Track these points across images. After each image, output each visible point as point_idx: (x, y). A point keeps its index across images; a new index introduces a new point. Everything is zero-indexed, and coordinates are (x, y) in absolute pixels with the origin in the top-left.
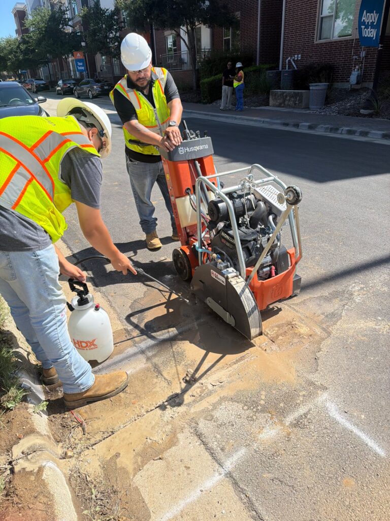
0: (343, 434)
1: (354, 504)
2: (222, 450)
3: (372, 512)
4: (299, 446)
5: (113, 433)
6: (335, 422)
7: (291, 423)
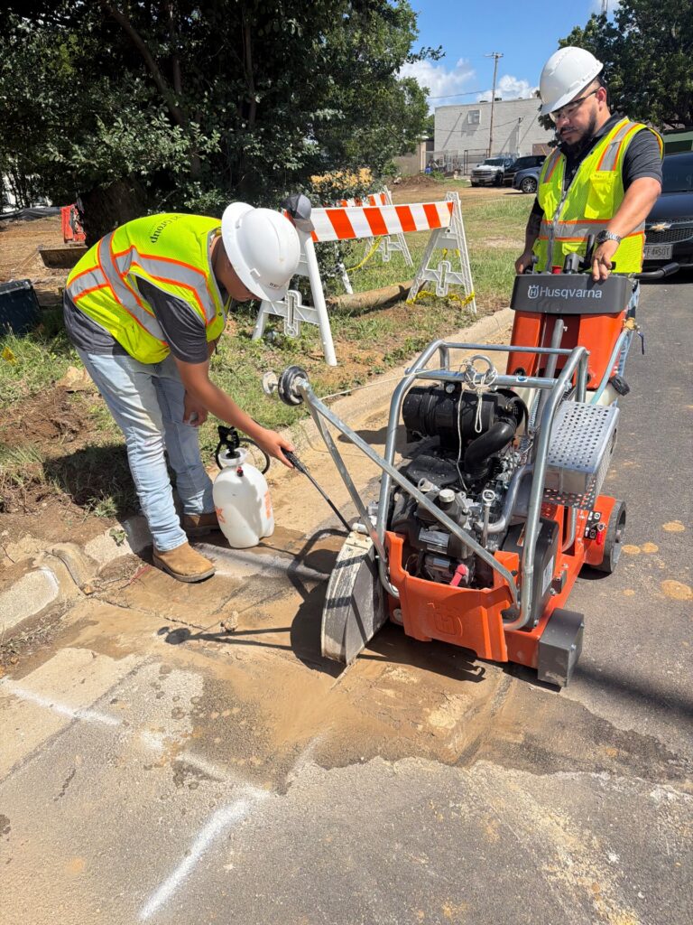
0: (176, 840)
1: (38, 881)
2: (114, 701)
3: (25, 910)
4: (137, 783)
5: (128, 607)
6: (201, 822)
7: (183, 762)
